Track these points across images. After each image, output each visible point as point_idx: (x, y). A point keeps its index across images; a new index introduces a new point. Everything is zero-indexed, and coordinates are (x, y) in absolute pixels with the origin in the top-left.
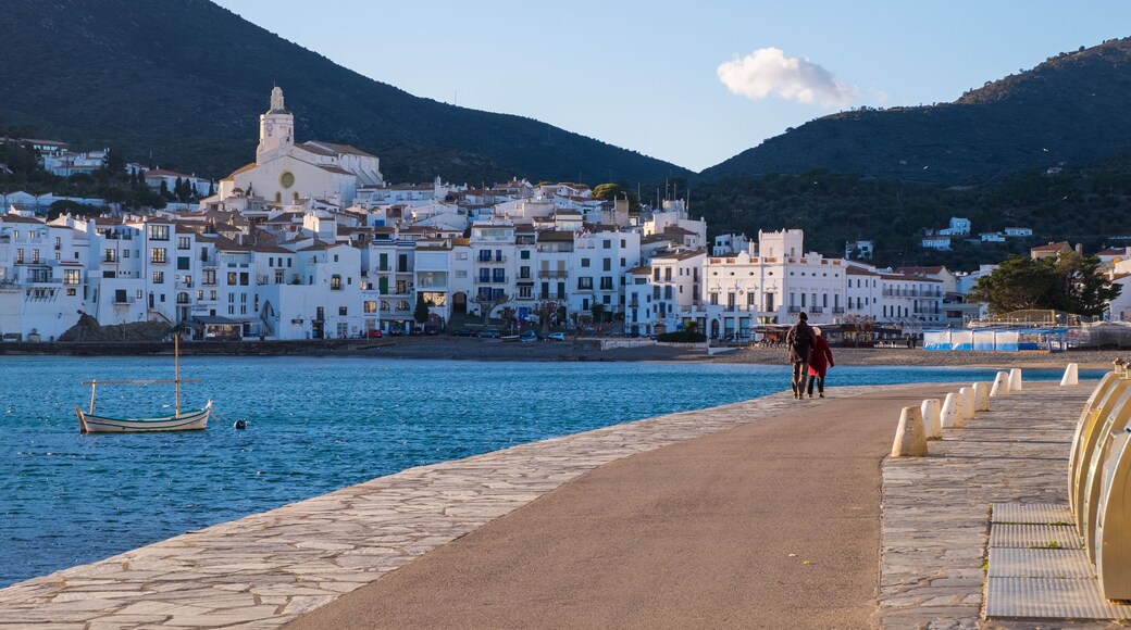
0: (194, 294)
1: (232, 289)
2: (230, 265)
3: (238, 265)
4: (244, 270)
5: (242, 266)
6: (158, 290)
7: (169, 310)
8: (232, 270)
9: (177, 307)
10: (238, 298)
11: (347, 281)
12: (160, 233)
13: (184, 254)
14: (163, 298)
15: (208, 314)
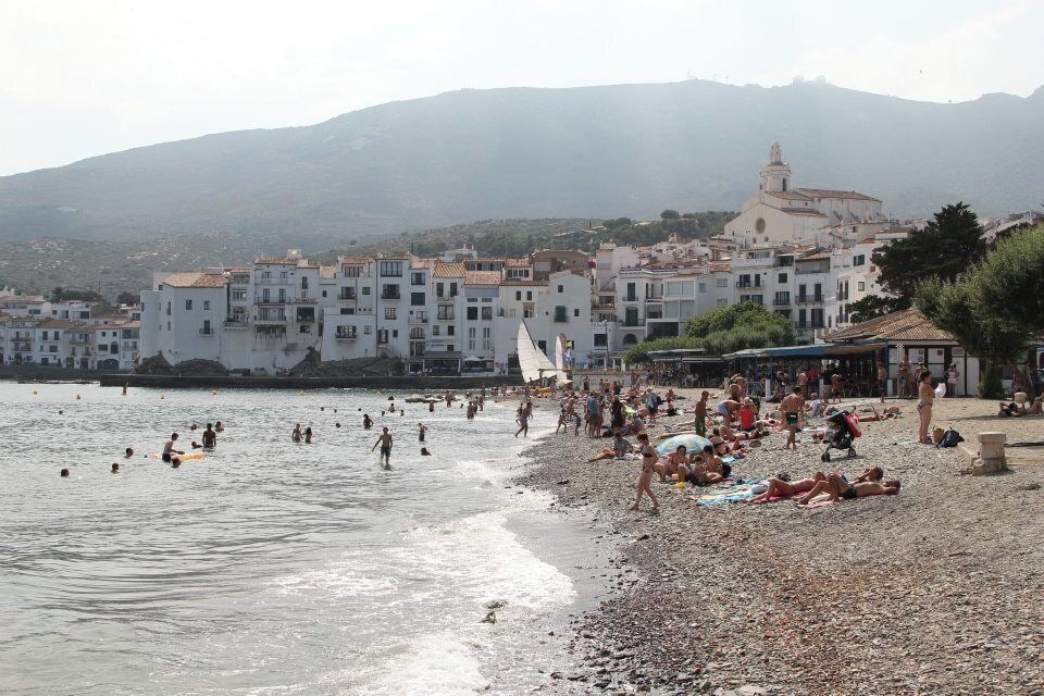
0: (428, 331)
1: (473, 323)
2: (469, 300)
3: (480, 299)
4: (486, 304)
5: (484, 300)
6: (390, 326)
7: (401, 346)
8: (472, 305)
9: (412, 343)
10: (479, 334)
11: (573, 314)
12: (389, 269)
13: (418, 289)
14: (395, 334)
15: (445, 349)
